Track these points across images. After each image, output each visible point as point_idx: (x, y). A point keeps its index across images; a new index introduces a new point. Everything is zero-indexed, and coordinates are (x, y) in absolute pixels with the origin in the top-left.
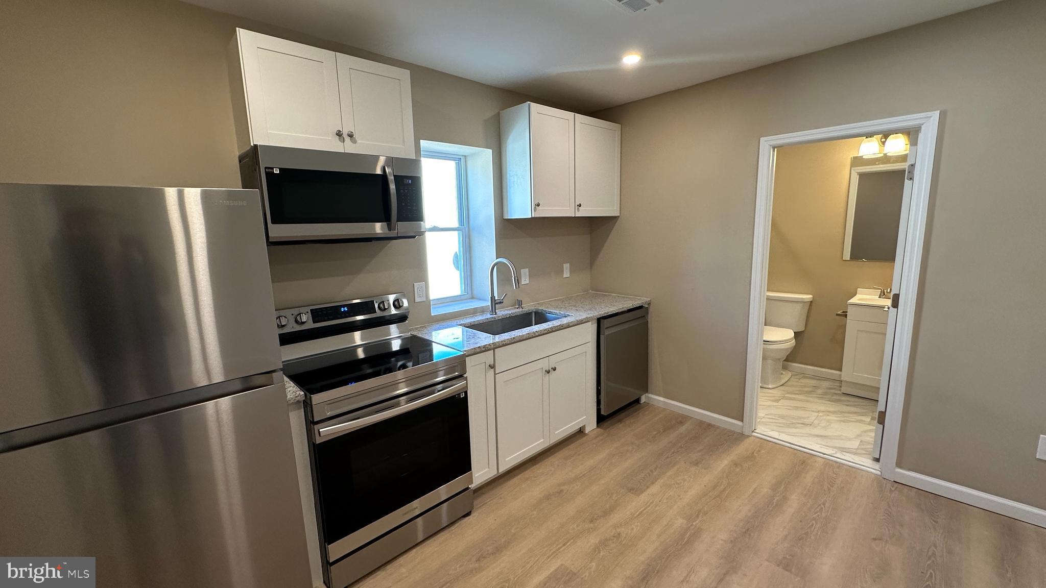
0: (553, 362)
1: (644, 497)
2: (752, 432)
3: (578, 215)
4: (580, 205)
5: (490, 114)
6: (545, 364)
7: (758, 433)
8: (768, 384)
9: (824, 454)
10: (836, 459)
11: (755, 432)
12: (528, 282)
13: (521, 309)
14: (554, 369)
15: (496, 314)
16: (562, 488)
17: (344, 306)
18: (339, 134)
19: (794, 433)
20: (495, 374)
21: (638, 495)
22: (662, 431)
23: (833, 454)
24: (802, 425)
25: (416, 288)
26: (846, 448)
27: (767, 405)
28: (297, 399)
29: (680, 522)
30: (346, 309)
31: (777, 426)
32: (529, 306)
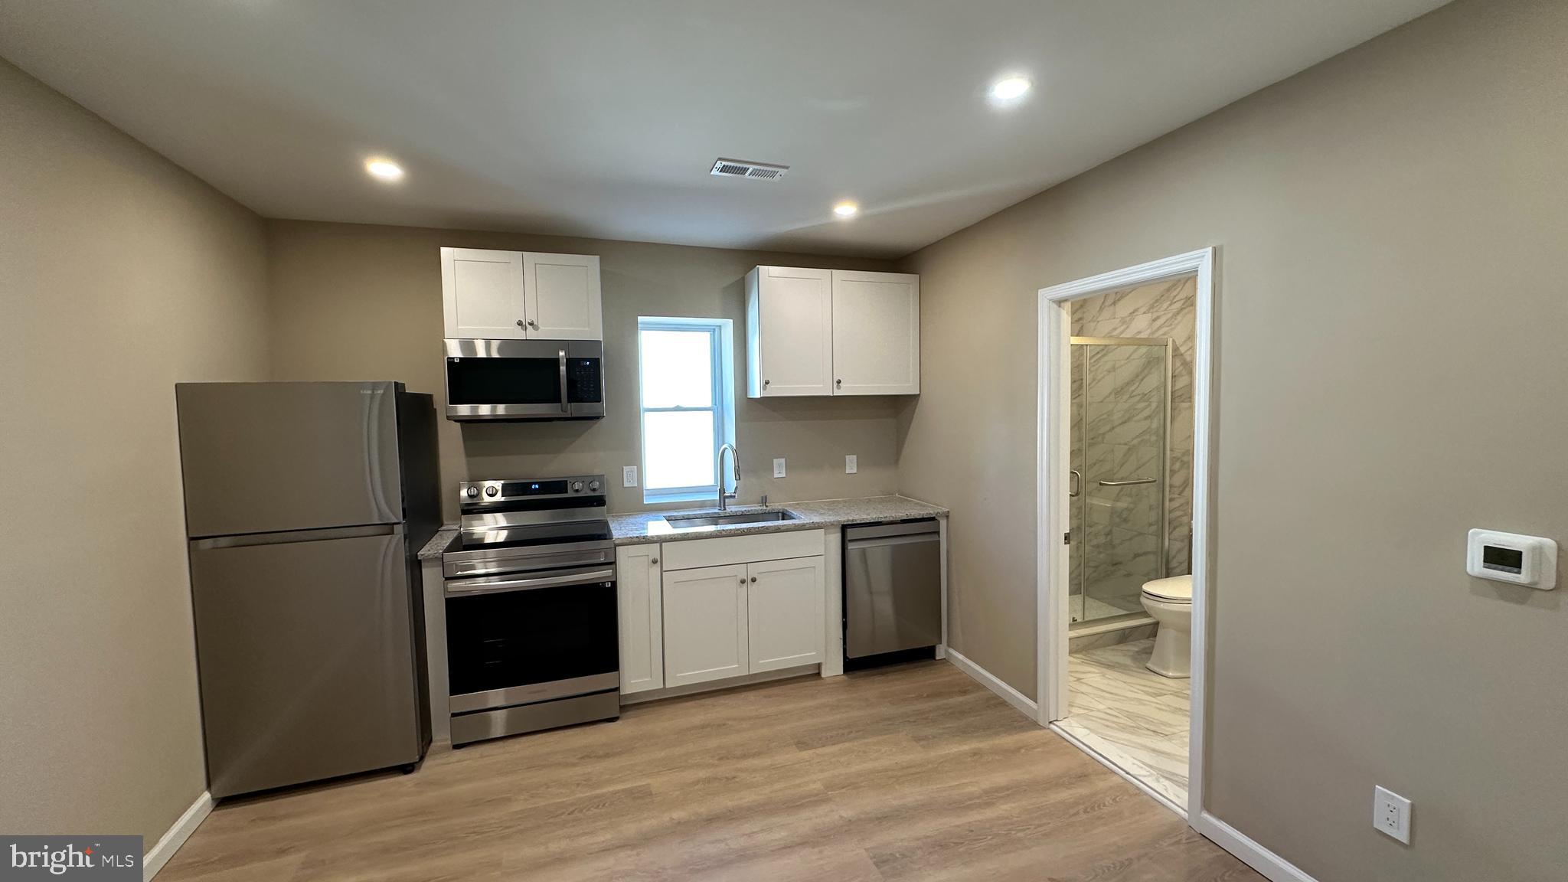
0: (753, 570)
1: (806, 754)
2: (1050, 722)
3: (837, 393)
4: (839, 382)
5: (731, 279)
6: (741, 572)
7: (1057, 726)
8: (1167, 668)
9: (1128, 773)
10: (1139, 783)
11: (1054, 724)
12: (784, 476)
13: (765, 508)
14: (754, 580)
15: (725, 509)
16: (727, 722)
17: (535, 483)
18: (520, 324)
19: (1118, 739)
20: (662, 572)
21: (800, 751)
22: (925, 695)
23: (1140, 776)
24: (1152, 733)
25: (625, 473)
26: (1177, 775)
27: (1129, 696)
28: (436, 555)
29: (818, 786)
30: (537, 486)
31: (1104, 725)
32: (776, 506)
